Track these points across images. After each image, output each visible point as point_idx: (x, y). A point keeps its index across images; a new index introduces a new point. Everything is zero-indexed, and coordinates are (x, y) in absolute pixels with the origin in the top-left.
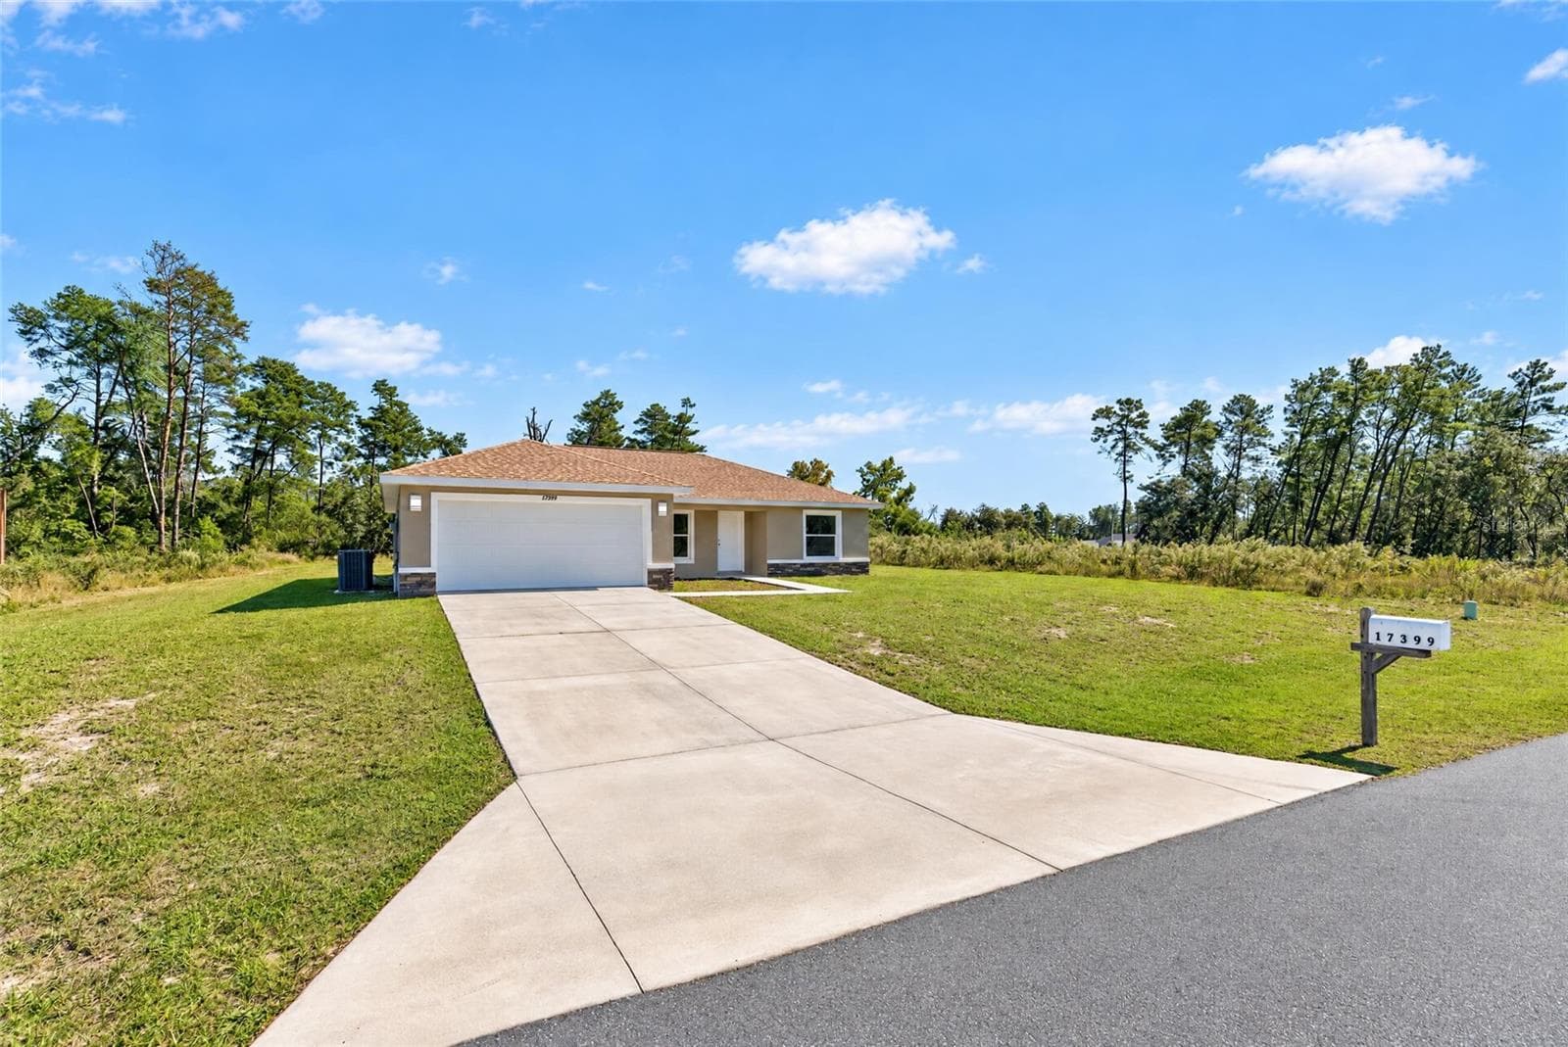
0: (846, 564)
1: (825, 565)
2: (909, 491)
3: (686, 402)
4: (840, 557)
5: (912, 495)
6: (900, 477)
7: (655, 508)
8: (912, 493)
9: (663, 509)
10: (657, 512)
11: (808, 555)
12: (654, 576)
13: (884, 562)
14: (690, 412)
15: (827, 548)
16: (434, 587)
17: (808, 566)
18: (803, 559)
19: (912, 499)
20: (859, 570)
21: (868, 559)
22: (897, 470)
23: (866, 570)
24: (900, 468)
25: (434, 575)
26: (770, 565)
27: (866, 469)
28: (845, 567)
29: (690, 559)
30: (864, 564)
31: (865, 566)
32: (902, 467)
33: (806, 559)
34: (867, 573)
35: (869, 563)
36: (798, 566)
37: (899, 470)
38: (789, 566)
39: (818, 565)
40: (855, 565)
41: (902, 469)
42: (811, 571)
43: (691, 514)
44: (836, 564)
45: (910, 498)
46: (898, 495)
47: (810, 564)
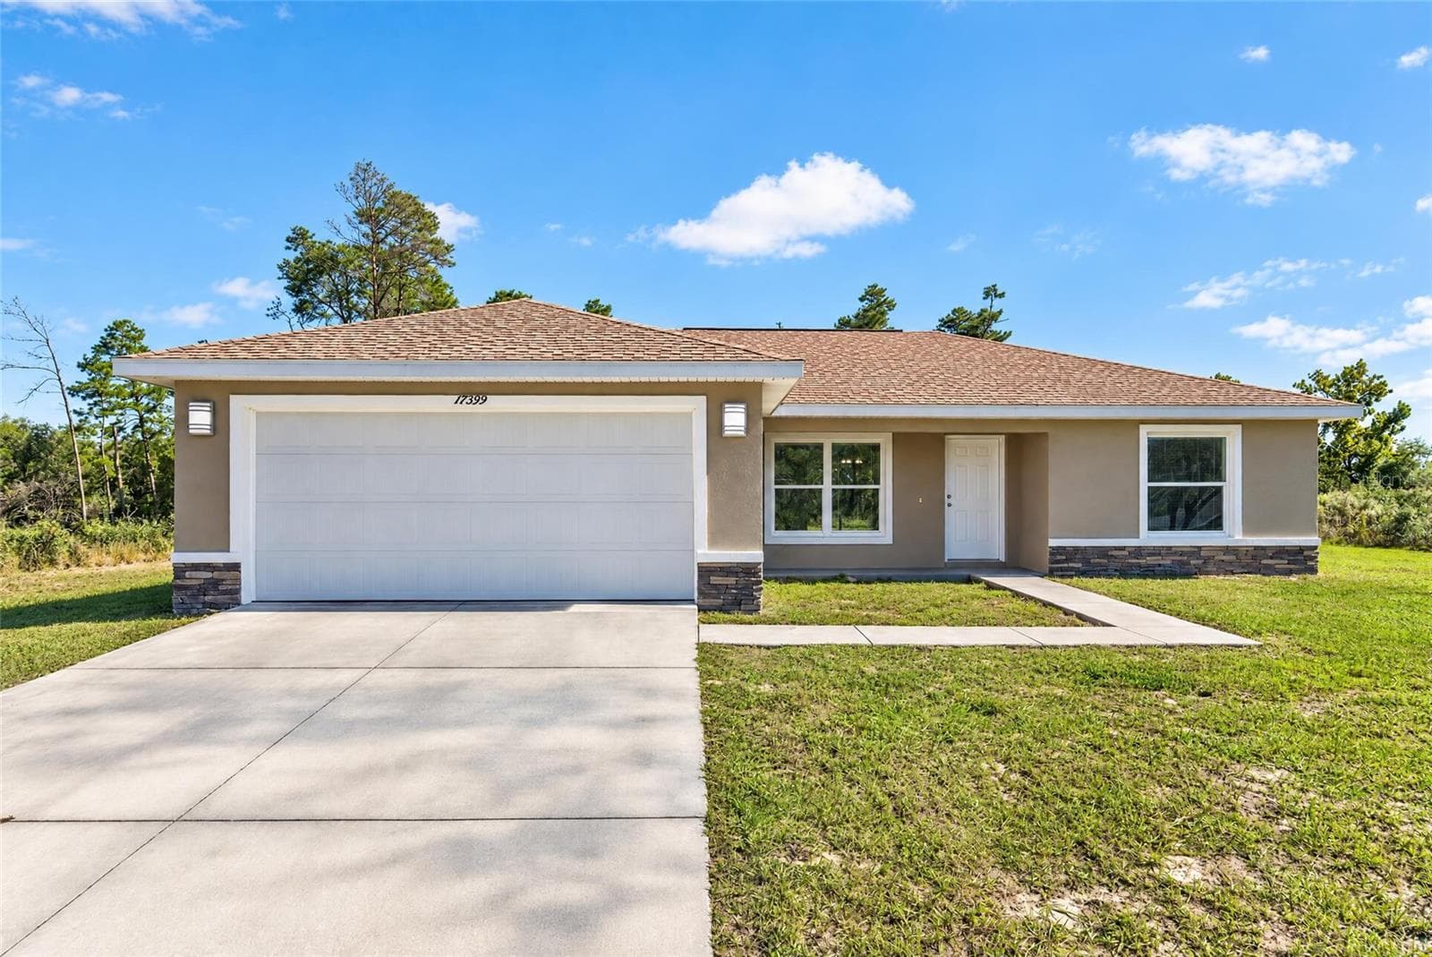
0: (1256, 548)
1: (1197, 551)
2: (1400, 414)
3: (991, 292)
4: (1234, 532)
5: (1404, 422)
6: (1378, 391)
8: (1404, 417)
9: (735, 419)
10: (722, 428)
11: (1154, 528)
13: (1353, 539)
14: (998, 304)
16: (238, 591)
17: (1153, 555)
18: (1138, 537)
19: (1403, 429)
20: (1288, 564)
21: (1312, 539)
22: (1371, 381)
23: (1310, 563)
24: (1378, 378)
25: (235, 567)
26: (1057, 551)
27: (1309, 382)
28: (1254, 558)
29: (884, 535)
30: (1301, 550)
31: (1305, 553)
32: (1382, 377)
33: (1148, 538)
34: (1313, 570)
35: (1316, 548)
36: (1126, 553)
37: (1376, 382)
38: (1104, 552)
39: (1181, 552)
40: (1280, 552)
41: (1382, 380)
42: (1160, 565)
43: (885, 441)
44: (1227, 550)
45: (1398, 427)
46: (1374, 424)
47: (1156, 551)
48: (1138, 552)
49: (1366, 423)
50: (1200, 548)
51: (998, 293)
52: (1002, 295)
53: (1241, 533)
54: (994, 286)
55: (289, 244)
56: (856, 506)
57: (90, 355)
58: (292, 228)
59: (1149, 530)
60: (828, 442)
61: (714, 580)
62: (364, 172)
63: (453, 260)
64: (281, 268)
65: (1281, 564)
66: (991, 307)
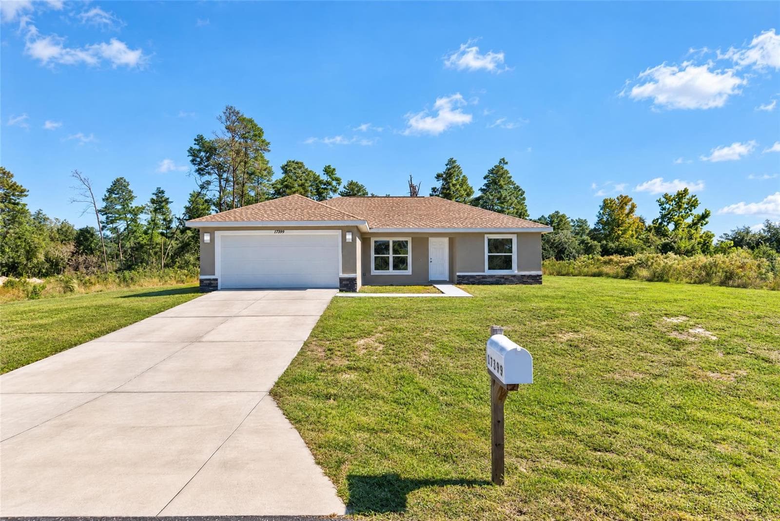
0: (522, 276)
1: (502, 277)
2: (704, 216)
4: (515, 271)
5: (707, 220)
6: (693, 204)
7: (344, 237)
8: (707, 217)
10: (346, 239)
11: (489, 269)
12: (344, 283)
15: (507, 263)
16: (217, 286)
17: (489, 277)
18: (485, 272)
19: (707, 223)
20: (532, 281)
21: (540, 273)
22: (691, 198)
23: (540, 280)
25: (216, 280)
26: (459, 276)
27: (663, 200)
28: (522, 278)
29: (409, 272)
30: (537, 276)
32: (695, 196)
33: (488, 272)
34: (540, 283)
35: (541, 275)
36: (481, 277)
37: (693, 199)
38: (474, 277)
39: (498, 277)
40: (530, 277)
42: (491, 281)
43: (409, 240)
44: (512, 276)
45: (704, 222)
46: (693, 221)
47: (492, 276)
48: (484, 277)
49: (689, 220)
50: (504, 275)
52: (507, 163)
53: (517, 271)
54: (504, 159)
56: (400, 263)
57: (107, 195)
58: (197, 135)
60: (391, 240)
62: (229, 110)
63: (269, 149)
64: (189, 151)
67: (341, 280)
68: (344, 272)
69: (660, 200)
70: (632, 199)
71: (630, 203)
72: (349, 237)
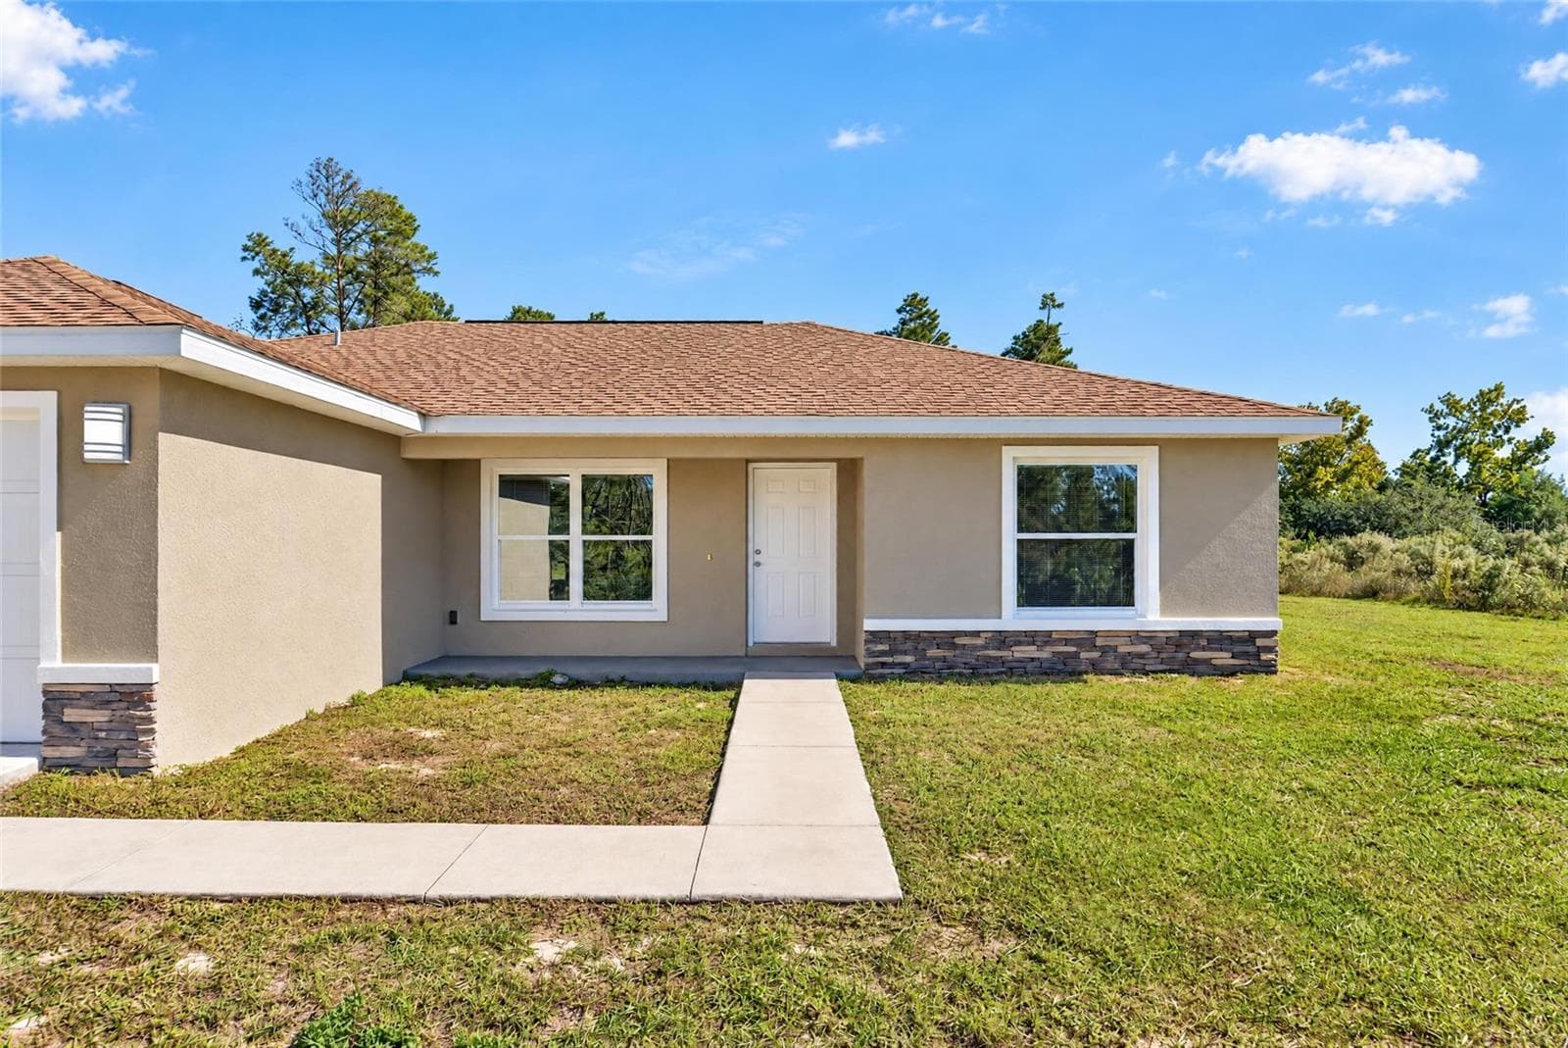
0: (1181, 633)
1: (1088, 639)
2: (1544, 442)
4: (1149, 613)
5: (1548, 452)
6: (1519, 417)
8: (1548, 445)
11: (1026, 601)
14: (1055, 317)
17: (1019, 643)
18: (1000, 617)
19: (1547, 459)
20: (1232, 657)
21: (1269, 621)
22: (1510, 406)
23: (1264, 657)
24: (1518, 402)
26: (875, 636)
27: (1439, 406)
28: (1179, 646)
29: (656, 609)
30: (1252, 636)
31: (1260, 642)
32: (1522, 400)
33: (1014, 617)
34: (1270, 669)
35: (1274, 633)
36: (980, 642)
37: (1515, 406)
38: (948, 639)
39: (1067, 639)
40: (1221, 639)
41: (1522, 403)
42: (1033, 659)
43: (658, 472)
44: (1136, 636)
45: (1542, 458)
46: (1513, 453)
47: (1031, 637)
48: (1002, 639)
49: (1504, 453)
50: (1094, 633)
51: (1057, 303)
52: (1060, 306)
53: (1159, 612)
54: (1052, 295)
55: (246, 254)
58: (249, 234)
59: (1018, 606)
60: (576, 472)
61: (71, 715)
62: (326, 169)
65: (1223, 658)
66: (1048, 318)
67: (55, 699)
68: (72, 649)
69: (1432, 406)
70: (1359, 407)
71: (1356, 416)
72: (103, 432)
